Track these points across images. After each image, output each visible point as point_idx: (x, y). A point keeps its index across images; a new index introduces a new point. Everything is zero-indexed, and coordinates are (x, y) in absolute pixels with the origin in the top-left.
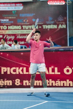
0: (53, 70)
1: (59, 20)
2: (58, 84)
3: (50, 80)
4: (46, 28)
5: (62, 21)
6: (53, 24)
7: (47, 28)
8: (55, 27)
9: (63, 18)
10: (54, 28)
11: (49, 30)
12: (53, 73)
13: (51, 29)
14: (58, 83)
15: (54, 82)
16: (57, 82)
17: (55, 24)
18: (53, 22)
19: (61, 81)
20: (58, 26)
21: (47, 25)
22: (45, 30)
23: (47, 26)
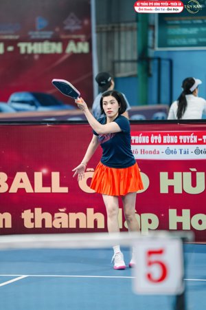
1: (67, 27)
2: (61, 223)
3: (38, 210)
5: (77, 32)
6: (51, 40)
7: (33, 51)
8: (57, 48)
9: (80, 22)
10: (52, 51)
11: (36, 57)
13: (42, 56)
14: (60, 220)
15: (47, 216)
16: (57, 215)
17: (54, 39)
18: (48, 34)
19: (70, 214)
20: (65, 47)
22: (26, 58)
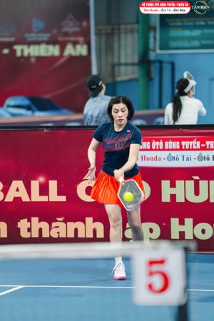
0: (44, 190)
1: (65, 29)
2: (58, 233)
3: (35, 219)
4: (26, 54)
5: (75, 34)
7: (29, 54)
8: (54, 51)
9: (78, 24)
10: (50, 54)
11: (33, 60)
12: (44, 199)
13: (39, 58)
14: (57, 230)
15: (45, 225)
16: (54, 224)
18: (46, 36)
19: (68, 223)
20: (62, 49)
21: (29, 44)
22: (22, 60)
23: (29, 47)
